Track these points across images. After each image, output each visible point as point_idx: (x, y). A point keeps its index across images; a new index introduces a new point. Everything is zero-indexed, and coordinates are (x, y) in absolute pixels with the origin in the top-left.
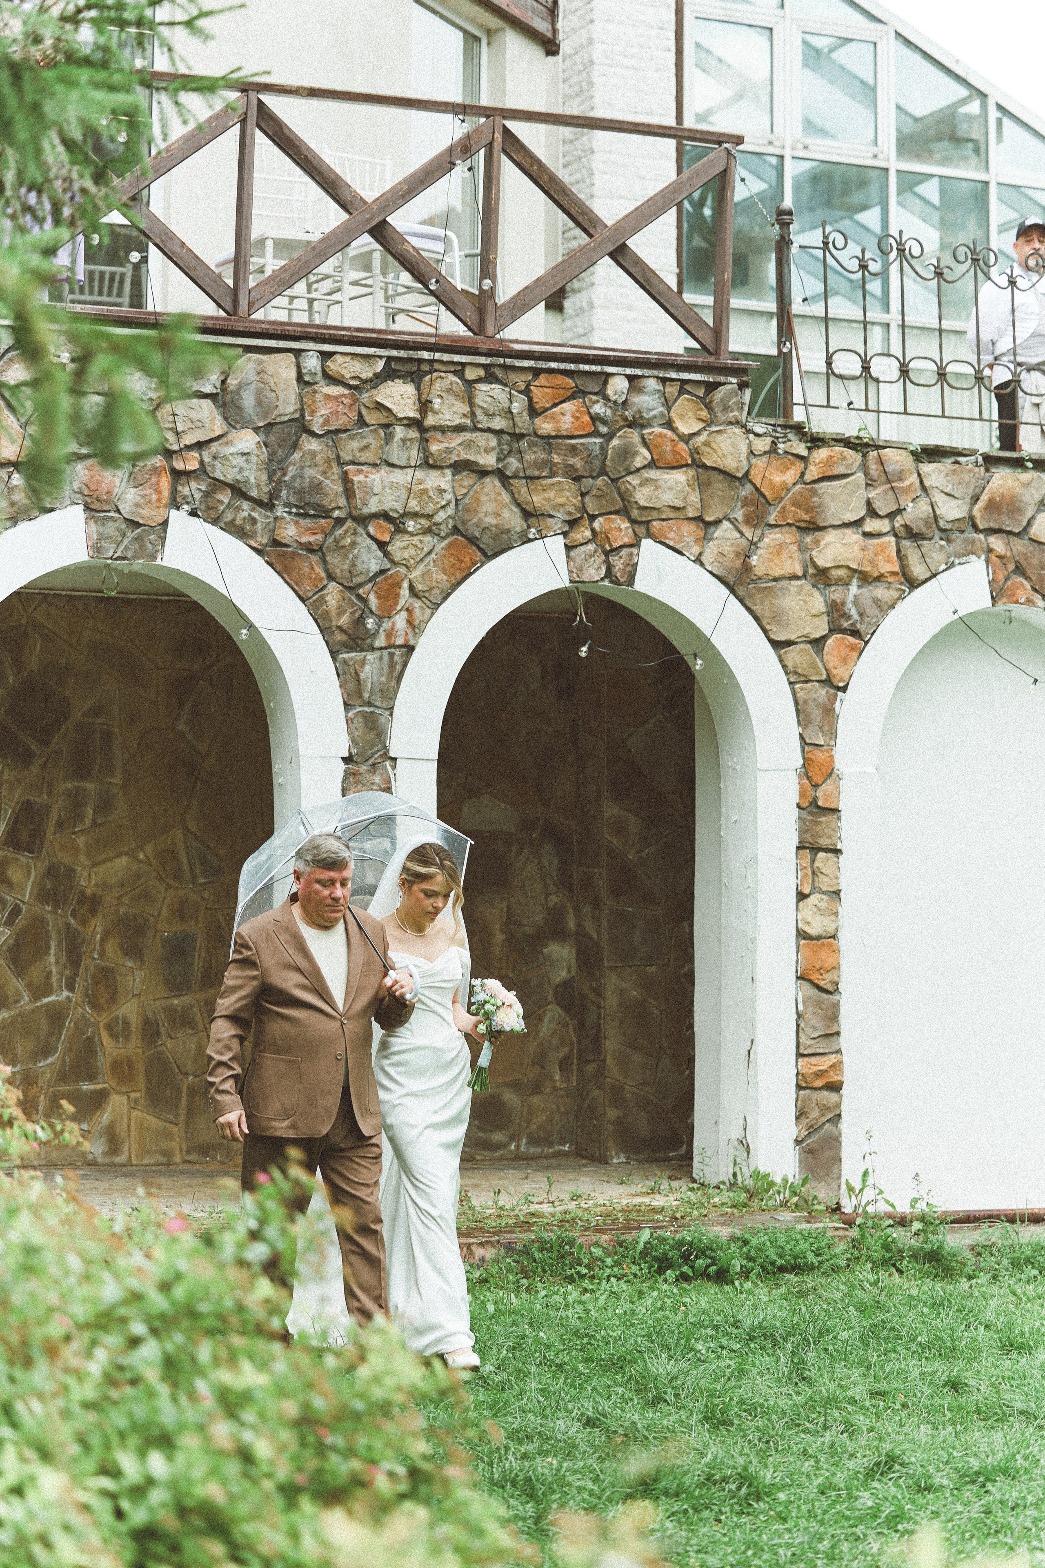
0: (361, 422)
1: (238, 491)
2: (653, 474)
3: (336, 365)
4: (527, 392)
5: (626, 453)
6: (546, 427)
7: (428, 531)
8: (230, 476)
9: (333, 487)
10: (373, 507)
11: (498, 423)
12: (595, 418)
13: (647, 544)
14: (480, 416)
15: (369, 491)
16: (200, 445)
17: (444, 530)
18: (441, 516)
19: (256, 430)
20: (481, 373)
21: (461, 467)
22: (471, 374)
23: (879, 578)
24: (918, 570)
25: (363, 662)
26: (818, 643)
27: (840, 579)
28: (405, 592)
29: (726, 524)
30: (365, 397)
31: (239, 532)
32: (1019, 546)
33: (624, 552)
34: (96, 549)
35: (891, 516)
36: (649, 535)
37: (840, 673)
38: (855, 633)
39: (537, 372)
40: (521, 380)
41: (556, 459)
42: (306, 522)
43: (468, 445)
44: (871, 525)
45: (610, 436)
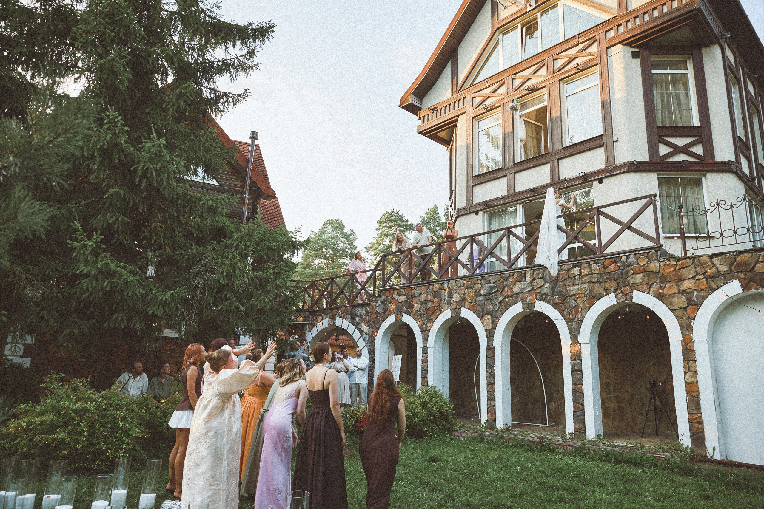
0: (569, 277)
1: (546, 294)
2: (634, 276)
3: (563, 267)
4: (603, 264)
5: (627, 272)
6: (608, 270)
7: (585, 296)
8: (545, 292)
9: (564, 290)
10: (572, 293)
11: (597, 272)
12: (619, 266)
13: (635, 292)
14: (593, 271)
15: (570, 290)
16: (539, 288)
17: (588, 296)
18: (586, 293)
19: (550, 283)
20: (593, 262)
21: (590, 282)
22: (591, 263)
23: (701, 290)
24: (714, 286)
25: (572, 325)
26: (685, 309)
27: (690, 292)
28: (580, 310)
29: (655, 284)
30: (569, 272)
31: (548, 302)
32: (751, 274)
33: (629, 294)
34: (524, 309)
35: (704, 274)
36: (635, 289)
37: (691, 315)
38: (696, 305)
39: (605, 259)
40: (602, 262)
41: (611, 277)
42: (560, 298)
43: (590, 278)
44: (698, 277)
45: (623, 270)
